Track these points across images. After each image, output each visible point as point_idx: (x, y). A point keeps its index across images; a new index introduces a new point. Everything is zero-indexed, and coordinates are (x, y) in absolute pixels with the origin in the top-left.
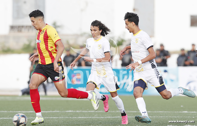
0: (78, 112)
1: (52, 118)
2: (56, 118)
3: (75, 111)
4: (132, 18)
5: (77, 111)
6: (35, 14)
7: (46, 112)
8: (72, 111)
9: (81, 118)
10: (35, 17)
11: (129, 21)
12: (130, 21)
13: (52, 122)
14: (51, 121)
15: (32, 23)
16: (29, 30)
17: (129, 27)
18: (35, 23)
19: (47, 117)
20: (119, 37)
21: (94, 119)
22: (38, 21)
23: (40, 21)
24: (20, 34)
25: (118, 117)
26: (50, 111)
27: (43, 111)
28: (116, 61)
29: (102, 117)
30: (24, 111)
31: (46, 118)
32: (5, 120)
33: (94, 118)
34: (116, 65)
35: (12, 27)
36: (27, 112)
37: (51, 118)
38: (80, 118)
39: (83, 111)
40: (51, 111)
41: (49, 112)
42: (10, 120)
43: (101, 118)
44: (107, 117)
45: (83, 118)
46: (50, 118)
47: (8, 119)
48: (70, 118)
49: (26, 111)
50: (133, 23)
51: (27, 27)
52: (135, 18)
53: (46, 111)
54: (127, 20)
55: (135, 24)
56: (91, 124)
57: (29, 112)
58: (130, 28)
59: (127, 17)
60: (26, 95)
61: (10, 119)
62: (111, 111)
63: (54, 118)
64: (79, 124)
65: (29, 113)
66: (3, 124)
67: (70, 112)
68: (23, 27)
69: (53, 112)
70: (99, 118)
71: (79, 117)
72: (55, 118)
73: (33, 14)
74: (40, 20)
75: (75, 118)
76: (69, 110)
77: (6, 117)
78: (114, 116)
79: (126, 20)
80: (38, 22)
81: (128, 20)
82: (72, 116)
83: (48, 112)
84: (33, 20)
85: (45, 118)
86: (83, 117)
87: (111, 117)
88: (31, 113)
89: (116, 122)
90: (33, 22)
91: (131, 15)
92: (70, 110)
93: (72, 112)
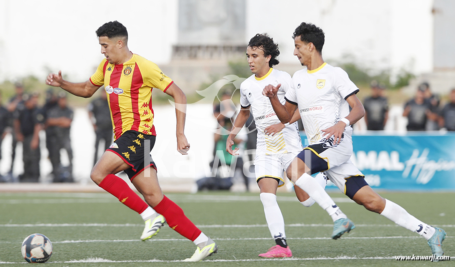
0: (313, 227)
1: (260, 239)
2: (268, 239)
3: (308, 225)
4: (309, 35)
5: (313, 225)
6: (109, 31)
7: (248, 226)
8: (303, 225)
9: (321, 240)
10: (110, 36)
11: (303, 39)
12: (306, 39)
13: (259, 248)
14: (258, 245)
15: (102, 49)
16: (212, 55)
17: (301, 53)
18: (109, 48)
19: (250, 237)
20: (402, 69)
21: (349, 241)
22: (117, 46)
23: (120, 45)
24: (193, 63)
25: (399, 237)
26: (255, 224)
27: (242, 224)
28: (395, 120)
29: (366, 237)
30: (201, 225)
31: (247, 239)
32: (161, 245)
33: (348, 239)
34: (396, 128)
35: (177, 49)
36: (207, 226)
37: (258, 239)
38: (319, 240)
39: (325, 224)
40: (258, 225)
41: (254, 226)
42: (171, 244)
43: (363, 240)
44: (376, 238)
45: (324, 240)
46: (256, 239)
47: (167, 241)
48: (296, 240)
49: (205, 224)
50: (312, 45)
51: (208, 47)
52: (317, 36)
53: (248, 224)
54: (300, 37)
55: (314, 47)
56: (342, 252)
57: (213, 226)
58: (303, 54)
59: (299, 32)
60: (206, 191)
61: (172, 241)
62: (385, 225)
63: (263, 239)
64: (316, 253)
65: (212, 228)
66: (157, 253)
67: (298, 227)
68: (199, 47)
69: (262, 227)
70: (359, 240)
71: (317, 238)
72: (266, 238)
73: (106, 30)
74: (120, 42)
75: (308, 239)
76: (295, 223)
77: (163, 237)
78: (391, 236)
79: (296, 37)
80: (115, 47)
81: (302, 37)
82: (301, 236)
83: (251, 226)
84: (106, 43)
85: (245, 239)
86: (325, 238)
87: (385, 237)
88: (216, 229)
89: (395, 247)
90: (106, 47)
91: (308, 28)
92: (298, 223)
93: (302, 227)
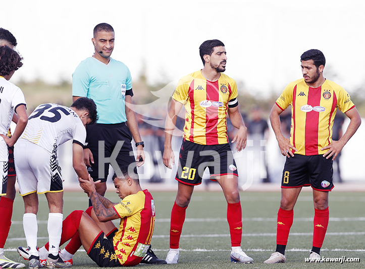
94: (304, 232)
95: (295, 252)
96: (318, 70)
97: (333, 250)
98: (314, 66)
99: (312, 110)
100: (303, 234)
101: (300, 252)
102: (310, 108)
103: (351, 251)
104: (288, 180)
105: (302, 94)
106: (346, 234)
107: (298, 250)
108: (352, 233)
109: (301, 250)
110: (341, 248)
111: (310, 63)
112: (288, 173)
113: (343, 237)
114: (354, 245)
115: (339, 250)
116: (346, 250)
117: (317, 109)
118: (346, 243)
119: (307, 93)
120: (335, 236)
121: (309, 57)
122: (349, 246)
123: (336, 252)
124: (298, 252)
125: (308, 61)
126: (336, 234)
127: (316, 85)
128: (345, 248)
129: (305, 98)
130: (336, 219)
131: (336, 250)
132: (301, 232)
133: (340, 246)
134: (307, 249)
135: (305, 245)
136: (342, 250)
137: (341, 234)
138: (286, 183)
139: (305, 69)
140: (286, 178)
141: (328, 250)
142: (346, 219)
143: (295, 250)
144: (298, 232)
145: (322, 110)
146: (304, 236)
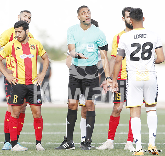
94: (29, 132)
95: (24, 144)
96: (25, 32)
97: (47, 143)
98: (23, 30)
99: (26, 57)
100: (29, 133)
101: (27, 144)
102: (26, 56)
103: (58, 143)
104: (16, 101)
105: (18, 48)
106: (55, 133)
107: (26, 143)
108: (58, 133)
109: (27, 143)
110: (52, 142)
111: (20, 29)
112: (17, 96)
113: (53, 135)
114: (60, 140)
115: (51, 143)
116: (55, 143)
117: (29, 56)
118: (55, 139)
119: (21, 47)
120: (48, 134)
121: (19, 25)
122: (57, 141)
123: (49, 144)
124: (26, 144)
125: (19, 28)
126: (49, 133)
127: (25, 42)
128: (55, 142)
129: (21, 50)
130: (49, 124)
131: (49, 143)
132: (28, 132)
133: (52, 141)
134: (31, 142)
135: (30, 140)
136: (53, 143)
137: (52, 133)
138: (15, 102)
139: (18, 32)
140: (15, 100)
141: (44, 143)
142: (55, 124)
143: (24, 143)
144: (26, 132)
145: (33, 57)
146: (30, 134)
